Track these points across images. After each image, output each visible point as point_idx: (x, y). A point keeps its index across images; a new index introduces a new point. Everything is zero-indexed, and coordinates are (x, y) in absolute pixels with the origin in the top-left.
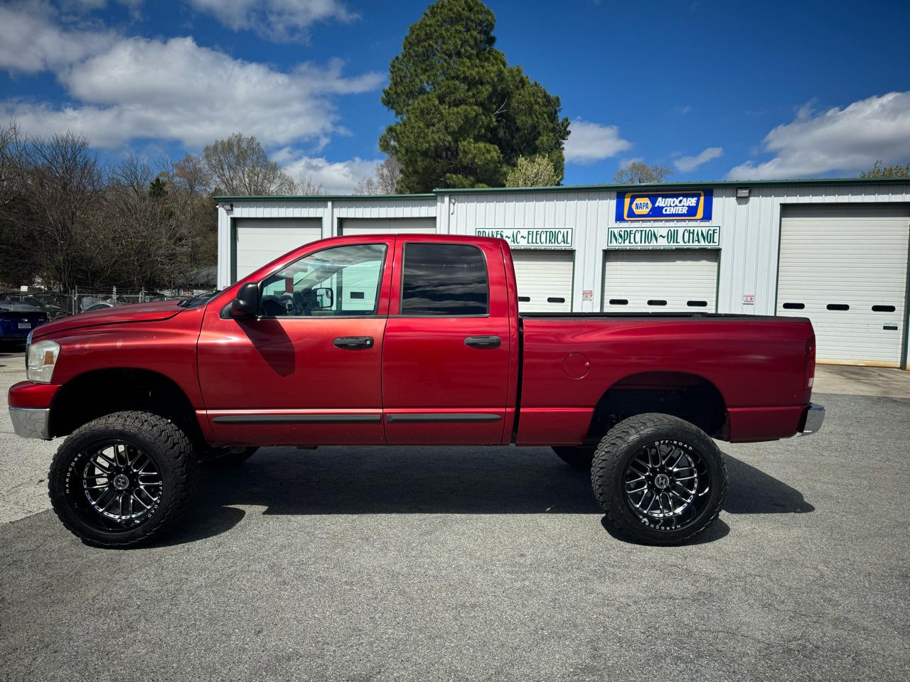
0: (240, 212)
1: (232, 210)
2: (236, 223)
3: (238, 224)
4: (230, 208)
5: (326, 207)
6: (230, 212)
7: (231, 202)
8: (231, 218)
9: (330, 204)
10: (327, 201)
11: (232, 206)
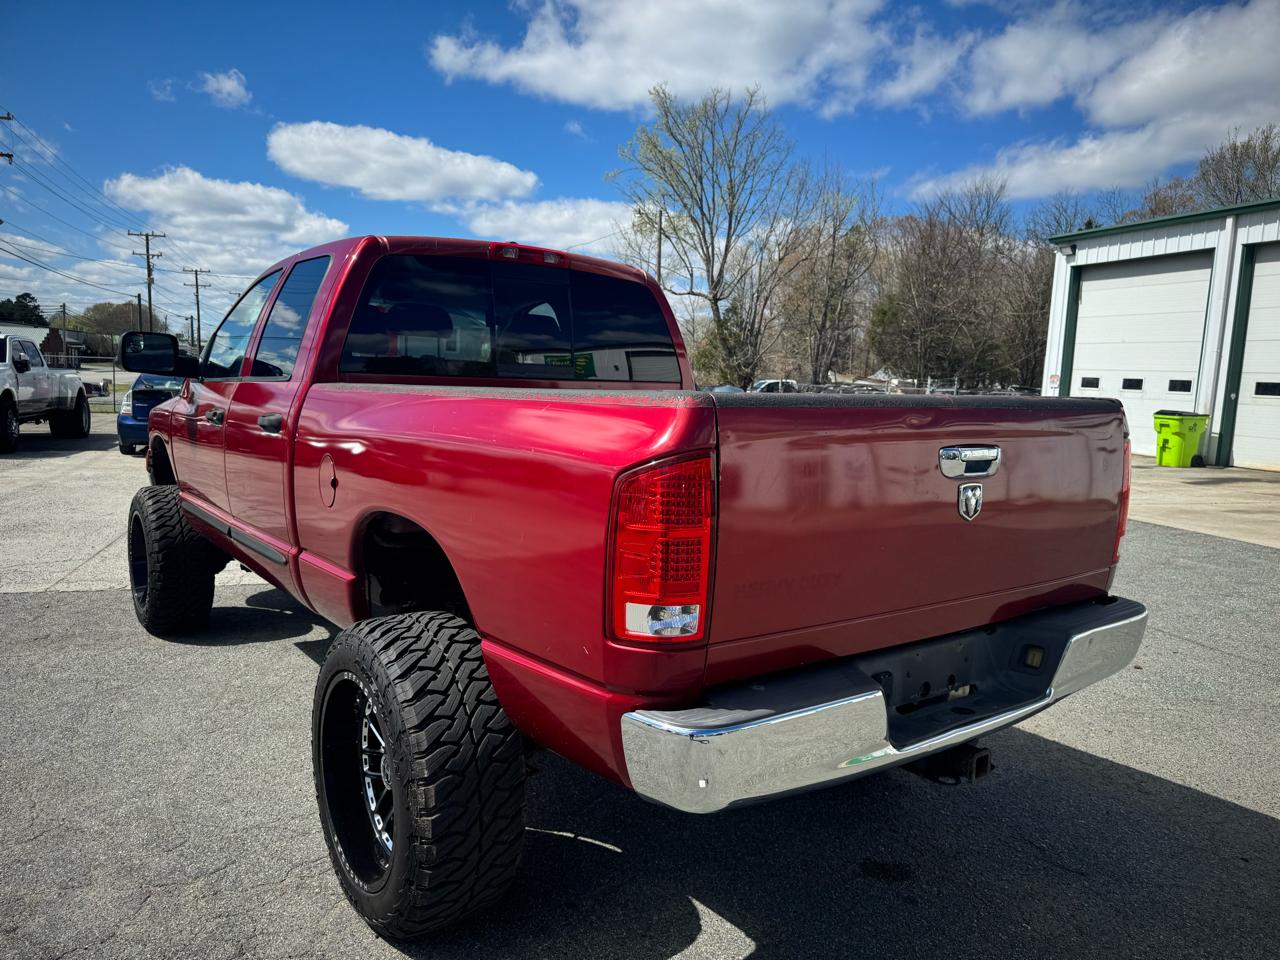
0: (1086, 256)
1: (1074, 253)
2: (1079, 274)
3: (1083, 277)
4: (1071, 253)
5: (1223, 228)
6: (1071, 258)
7: (1072, 243)
8: (1073, 267)
9: (1230, 222)
10: (1225, 218)
11: (1074, 248)
